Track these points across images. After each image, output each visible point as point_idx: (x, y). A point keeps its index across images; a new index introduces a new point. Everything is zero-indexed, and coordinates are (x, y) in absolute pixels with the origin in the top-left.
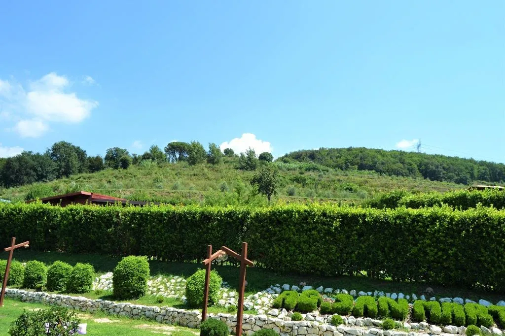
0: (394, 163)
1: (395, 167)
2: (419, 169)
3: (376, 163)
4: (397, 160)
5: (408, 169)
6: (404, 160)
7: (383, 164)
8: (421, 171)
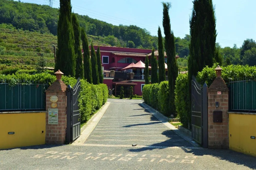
0: (28, 18)
1: (28, 21)
2: (46, 24)
3: (13, 17)
4: (30, 16)
5: (39, 24)
6: (36, 16)
7: (19, 18)
8: (48, 26)
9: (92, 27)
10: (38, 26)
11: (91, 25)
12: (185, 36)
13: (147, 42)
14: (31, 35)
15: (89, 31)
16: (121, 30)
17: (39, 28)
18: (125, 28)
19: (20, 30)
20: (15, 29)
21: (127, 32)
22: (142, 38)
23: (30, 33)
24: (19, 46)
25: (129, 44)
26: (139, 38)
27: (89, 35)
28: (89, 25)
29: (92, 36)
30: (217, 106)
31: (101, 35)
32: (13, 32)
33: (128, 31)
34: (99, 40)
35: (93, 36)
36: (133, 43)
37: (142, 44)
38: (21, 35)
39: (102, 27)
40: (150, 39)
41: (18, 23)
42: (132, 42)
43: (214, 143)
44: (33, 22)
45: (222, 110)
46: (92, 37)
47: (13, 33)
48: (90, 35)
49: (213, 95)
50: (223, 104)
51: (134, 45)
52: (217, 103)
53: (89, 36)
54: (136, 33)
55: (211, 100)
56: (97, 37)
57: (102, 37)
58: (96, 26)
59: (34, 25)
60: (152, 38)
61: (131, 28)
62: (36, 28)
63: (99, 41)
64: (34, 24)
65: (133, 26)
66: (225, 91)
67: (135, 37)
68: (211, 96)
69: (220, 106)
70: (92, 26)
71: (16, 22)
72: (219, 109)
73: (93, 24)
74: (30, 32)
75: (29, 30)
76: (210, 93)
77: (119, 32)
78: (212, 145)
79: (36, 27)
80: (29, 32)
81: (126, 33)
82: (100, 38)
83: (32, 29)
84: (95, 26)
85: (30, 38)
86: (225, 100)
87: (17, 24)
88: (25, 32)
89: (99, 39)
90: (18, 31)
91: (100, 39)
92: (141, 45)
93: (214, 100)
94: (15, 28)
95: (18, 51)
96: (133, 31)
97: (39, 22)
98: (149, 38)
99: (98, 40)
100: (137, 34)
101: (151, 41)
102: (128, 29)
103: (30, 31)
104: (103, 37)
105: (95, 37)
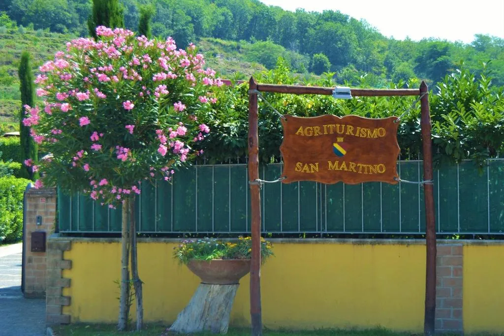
9: (222, 18)
10: (76, 16)
11: (220, 11)
12: (474, 39)
13: (368, 56)
14: (54, 41)
15: (213, 28)
16: (299, 23)
17: (78, 22)
18: (311, 19)
19: (25, 29)
20: (13, 25)
21: (315, 29)
22: (354, 44)
23: (51, 36)
24: (13, 71)
25: (316, 63)
26: (346, 45)
27: (211, 39)
28: (214, 12)
29: (219, 40)
30: (39, 223)
31: (246, 37)
32: (7, 35)
33: (318, 27)
34: (240, 52)
35: (224, 42)
36: (327, 59)
37: (355, 62)
38: (26, 41)
39: (250, 17)
40: (378, 47)
41: (24, 9)
42: (324, 56)
43: (34, 288)
44: (62, 8)
45: (45, 230)
46: (221, 44)
47: (6, 38)
48: (216, 37)
49: (33, 203)
50: (47, 220)
51: (329, 64)
52: (39, 219)
53: (212, 41)
54: (339, 32)
55: (30, 212)
56: (234, 43)
57: (249, 44)
58: (233, 13)
59: (65, 15)
60: (383, 44)
61: (326, 17)
62: (70, 22)
63: (239, 55)
64: (65, 10)
65: (331, 12)
66: (51, 197)
67: (336, 42)
68: (30, 205)
69: (44, 223)
70: (223, 14)
71: (18, 8)
72: (42, 229)
73: (225, 9)
74: (51, 33)
75: (48, 29)
76: (31, 201)
77: (294, 28)
78: (31, 291)
79: (72, 19)
80: (49, 34)
81: (311, 31)
82: (242, 46)
83: (59, 26)
84: (230, 14)
85: (48, 51)
86: (51, 213)
87: (22, 11)
88: (39, 35)
89: (240, 50)
90: (21, 31)
91: (242, 48)
92: (352, 66)
93: (35, 212)
94: (15, 22)
95: (8, 85)
96: (329, 26)
97: (78, 7)
98: (375, 44)
99: (235, 52)
100: (342, 35)
101: (379, 52)
102: (319, 19)
103: (53, 29)
104: (252, 43)
105: (229, 44)
